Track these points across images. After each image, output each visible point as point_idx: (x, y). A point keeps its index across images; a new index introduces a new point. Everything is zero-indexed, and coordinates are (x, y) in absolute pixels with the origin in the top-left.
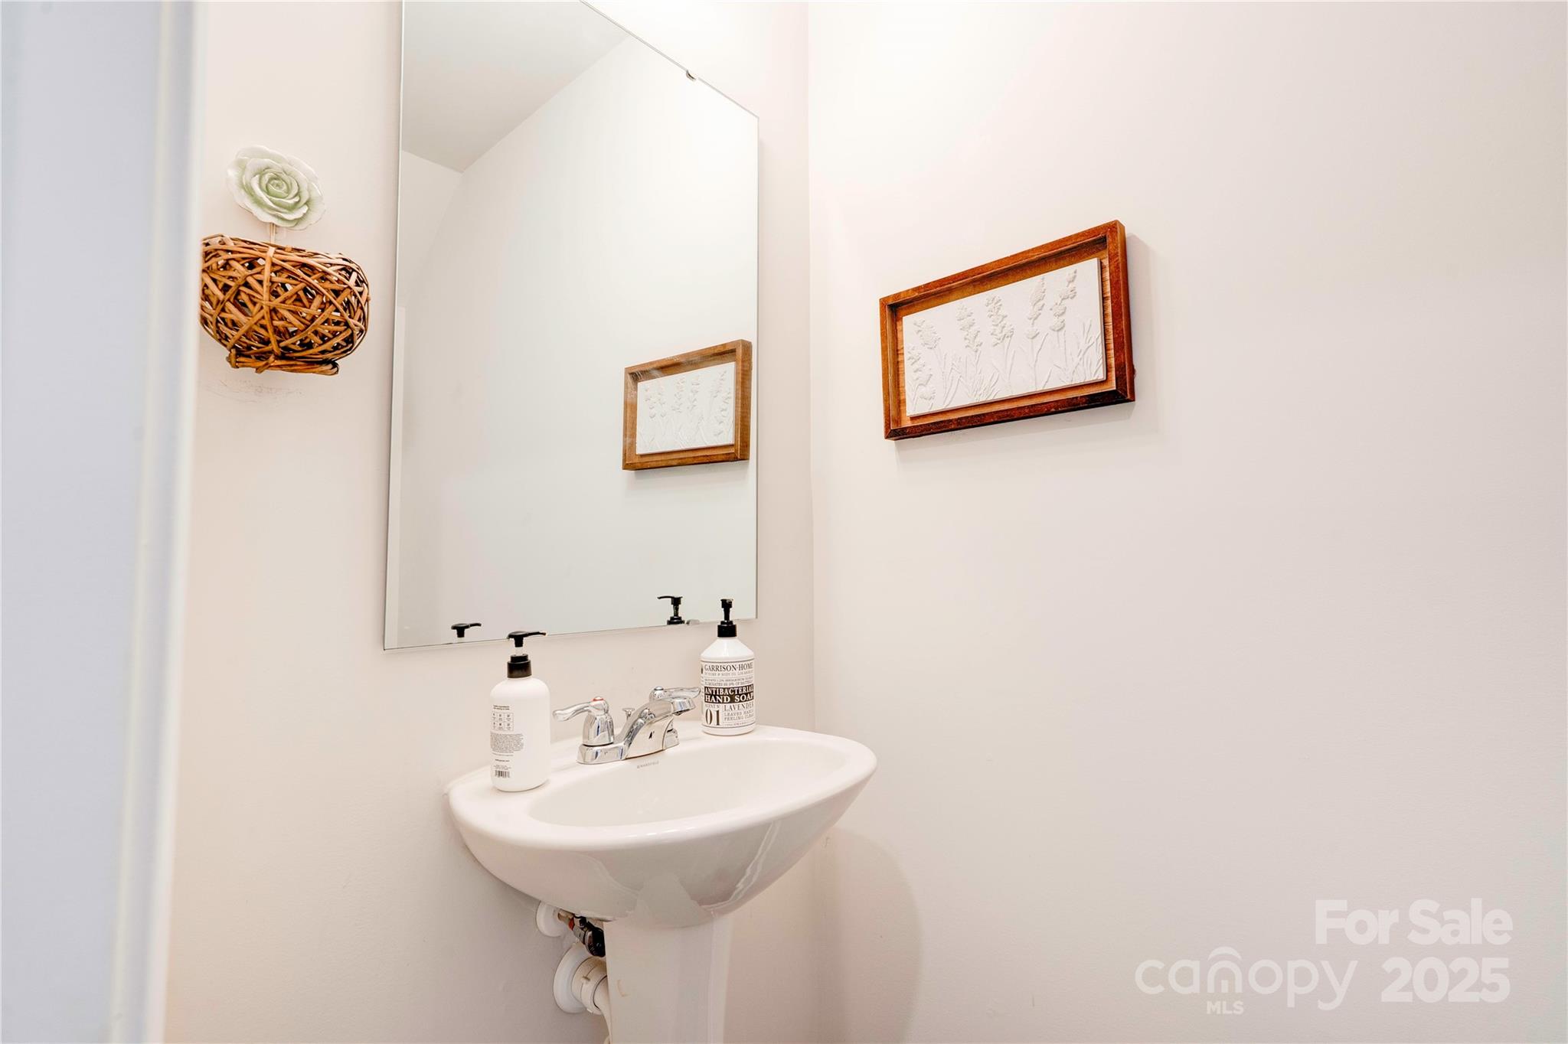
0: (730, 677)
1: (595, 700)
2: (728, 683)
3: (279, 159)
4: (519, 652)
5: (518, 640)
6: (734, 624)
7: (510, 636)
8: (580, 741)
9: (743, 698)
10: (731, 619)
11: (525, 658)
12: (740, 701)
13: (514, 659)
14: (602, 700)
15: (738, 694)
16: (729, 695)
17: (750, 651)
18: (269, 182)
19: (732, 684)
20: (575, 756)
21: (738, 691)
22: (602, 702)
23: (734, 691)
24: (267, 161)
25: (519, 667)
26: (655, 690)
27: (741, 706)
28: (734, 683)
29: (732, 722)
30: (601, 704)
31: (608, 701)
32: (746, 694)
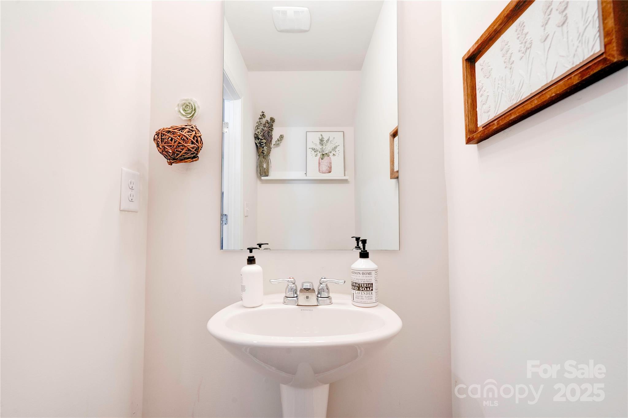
0: (358, 277)
1: (290, 278)
2: (357, 280)
3: (186, 100)
4: (251, 255)
5: (251, 250)
6: (368, 251)
7: (248, 249)
8: (284, 295)
9: (364, 289)
10: (366, 249)
11: (253, 257)
12: (363, 290)
13: (249, 257)
14: (293, 278)
15: (361, 287)
16: (357, 286)
17: (376, 266)
18: (185, 107)
19: (359, 281)
20: (282, 301)
21: (361, 285)
22: (292, 279)
23: (360, 285)
24: (184, 102)
25: (251, 261)
26: (322, 278)
27: (363, 293)
28: (360, 281)
29: (359, 300)
30: (292, 280)
31: (295, 279)
32: (367, 288)
